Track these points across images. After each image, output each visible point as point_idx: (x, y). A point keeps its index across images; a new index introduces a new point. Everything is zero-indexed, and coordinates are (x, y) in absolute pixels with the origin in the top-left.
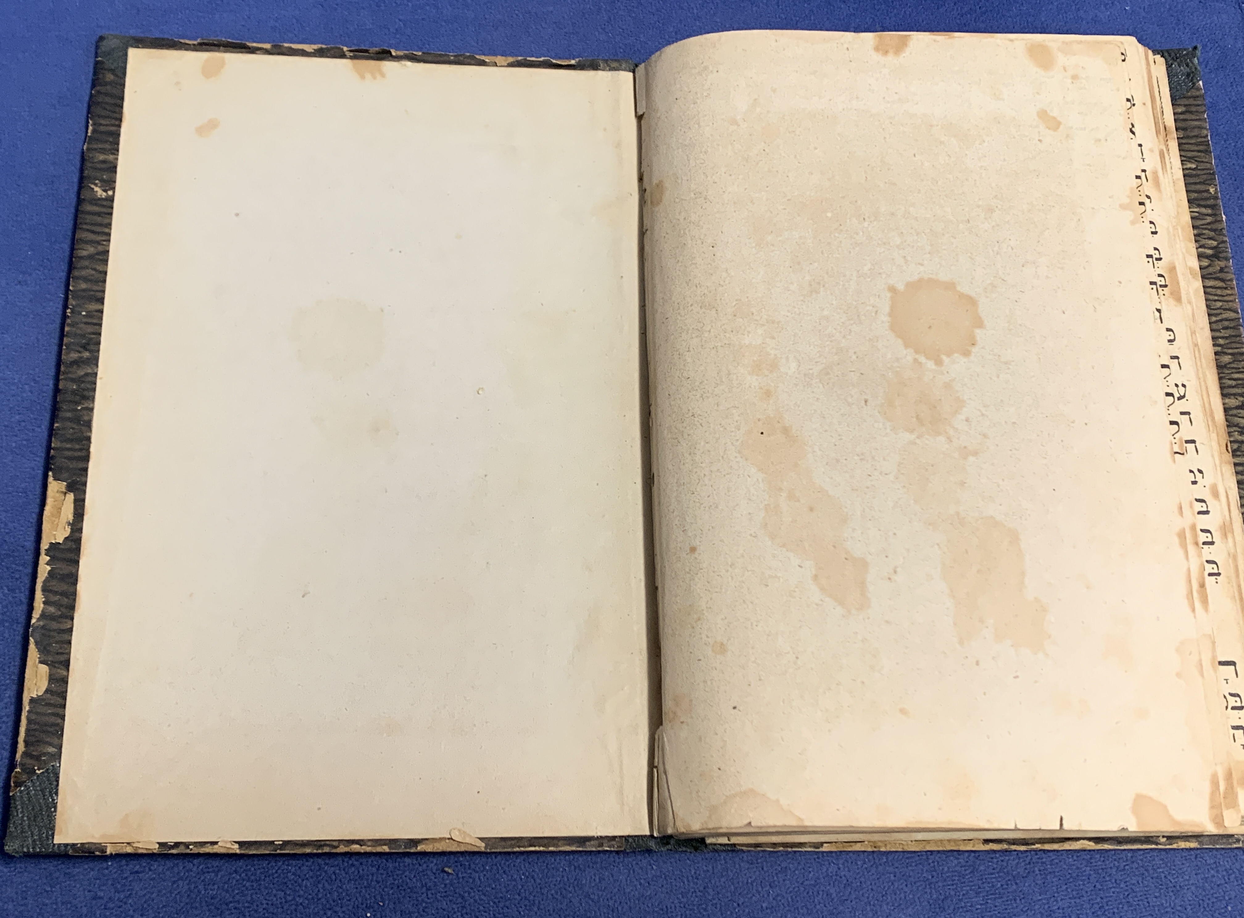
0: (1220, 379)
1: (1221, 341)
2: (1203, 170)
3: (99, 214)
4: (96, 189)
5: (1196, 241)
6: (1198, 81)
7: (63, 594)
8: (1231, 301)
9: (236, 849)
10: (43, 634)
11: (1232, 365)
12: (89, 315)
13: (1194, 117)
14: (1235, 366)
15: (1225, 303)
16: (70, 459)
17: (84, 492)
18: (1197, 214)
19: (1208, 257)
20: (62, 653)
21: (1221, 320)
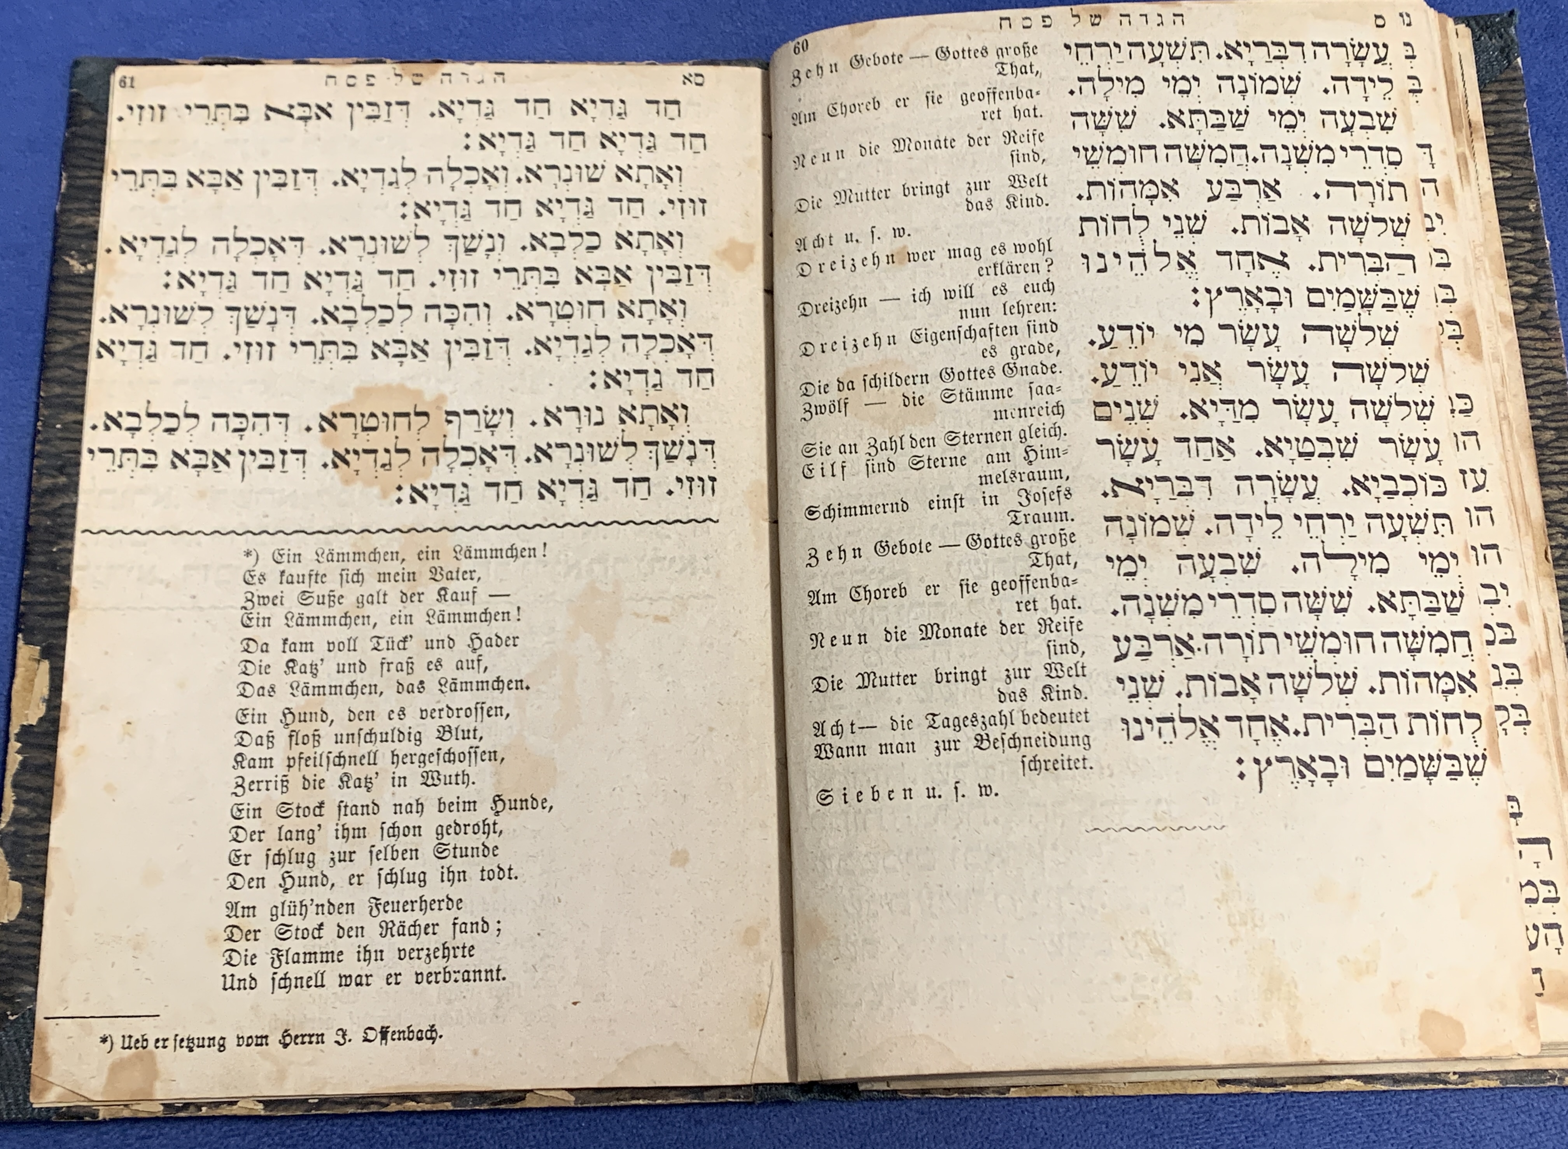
0: (1539, 462)
1: (1541, 412)
2: (1520, 179)
3: (76, 296)
4: (72, 262)
5: (1509, 277)
6: (1516, 58)
7: (39, 790)
8: (1555, 357)
9: (260, 1110)
10: (14, 843)
11: (1556, 444)
12: (65, 429)
13: (1509, 108)
14: (1560, 445)
15: (1547, 360)
16: (45, 616)
17: (63, 658)
18: (1511, 240)
19: (1525, 298)
20: (39, 866)
21: (1543, 383)
